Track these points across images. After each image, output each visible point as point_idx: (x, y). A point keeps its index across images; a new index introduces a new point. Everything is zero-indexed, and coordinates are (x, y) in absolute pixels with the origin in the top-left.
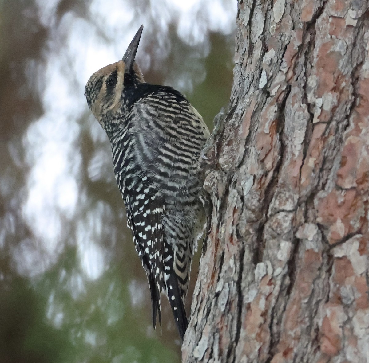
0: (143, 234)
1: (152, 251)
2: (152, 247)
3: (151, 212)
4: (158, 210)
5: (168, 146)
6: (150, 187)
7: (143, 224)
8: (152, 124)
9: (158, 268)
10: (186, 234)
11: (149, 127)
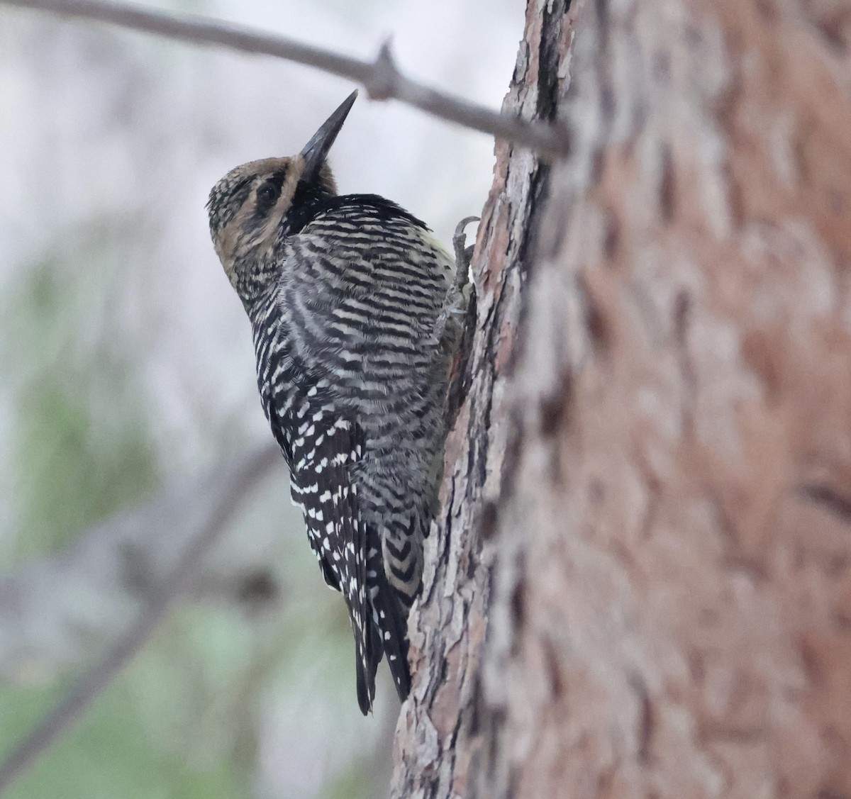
0: (317, 511)
1: (337, 543)
2: (337, 534)
3: (329, 463)
4: (341, 458)
5: (352, 302)
6: (324, 408)
7: (315, 489)
8: (317, 267)
9: (354, 577)
10: (407, 501)
11: (312, 273)
